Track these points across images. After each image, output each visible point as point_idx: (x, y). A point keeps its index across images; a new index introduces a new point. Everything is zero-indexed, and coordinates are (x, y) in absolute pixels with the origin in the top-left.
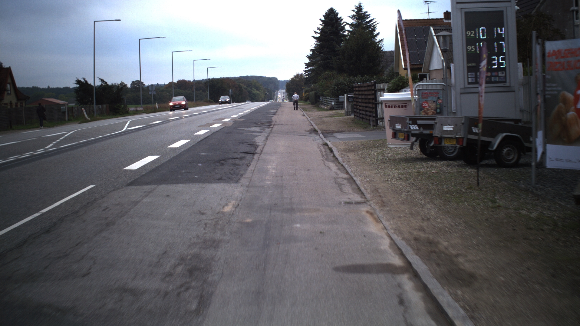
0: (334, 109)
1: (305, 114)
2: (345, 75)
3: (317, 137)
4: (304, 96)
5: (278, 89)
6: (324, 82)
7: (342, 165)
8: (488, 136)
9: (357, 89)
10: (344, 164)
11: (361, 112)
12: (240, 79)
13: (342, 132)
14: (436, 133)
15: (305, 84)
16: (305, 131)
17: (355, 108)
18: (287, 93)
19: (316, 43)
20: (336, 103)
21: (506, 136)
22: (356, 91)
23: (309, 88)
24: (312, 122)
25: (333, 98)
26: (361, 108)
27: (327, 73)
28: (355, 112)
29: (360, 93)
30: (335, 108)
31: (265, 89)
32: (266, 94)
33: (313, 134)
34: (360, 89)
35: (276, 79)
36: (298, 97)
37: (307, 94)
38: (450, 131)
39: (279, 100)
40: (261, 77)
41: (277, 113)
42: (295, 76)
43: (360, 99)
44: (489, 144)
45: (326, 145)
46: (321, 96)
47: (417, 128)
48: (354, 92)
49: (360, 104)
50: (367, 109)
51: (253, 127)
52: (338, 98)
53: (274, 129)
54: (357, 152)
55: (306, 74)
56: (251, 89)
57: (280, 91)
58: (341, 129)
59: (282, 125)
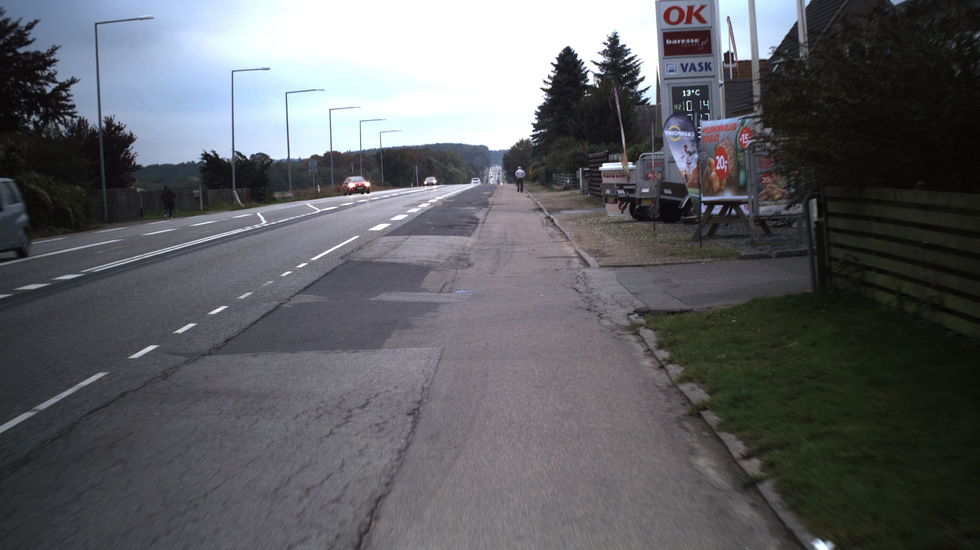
0: (570, 189)
1: (530, 195)
2: (587, 142)
3: (541, 214)
4: (531, 173)
5: (489, 165)
6: (557, 153)
8: (677, 197)
9: (592, 161)
10: (561, 227)
11: (596, 188)
12: (427, 149)
13: (570, 209)
14: (637, 195)
15: (533, 155)
16: (529, 210)
17: (588, 185)
18: (504, 171)
19: (546, 97)
20: (572, 181)
22: (592, 163)
23: (539, 163)
24: (537, 202)
25: (568, 175)
26: (596, 184)
27: (561, 139)
28: (591, 189)
29: (595, 165)
30: (571, 187)
31: (468, 165)
32: (470, 173)
33: (538, 212)
34: (595, 160)
35: (486, 148)
36: (523, 174)
37: (535, 170)
38: (647, 193)
39: (492, 182)
40: (460, 145)
41: (493, 195)
42: (517, 144)
43: (595, 172)
44: (679, 203)
46: (554, 172)
47: (624, 192)
48: (588, 166)
49: (595, 179)
50: (600, 184)
51: (467, 206)
52: (574, 174)
53: (492, 208)
54: (576, 220)
55: (535, 140)
56: (446, 164)
57: (492, 167)
58: (569, 207)
59: (501, 204)
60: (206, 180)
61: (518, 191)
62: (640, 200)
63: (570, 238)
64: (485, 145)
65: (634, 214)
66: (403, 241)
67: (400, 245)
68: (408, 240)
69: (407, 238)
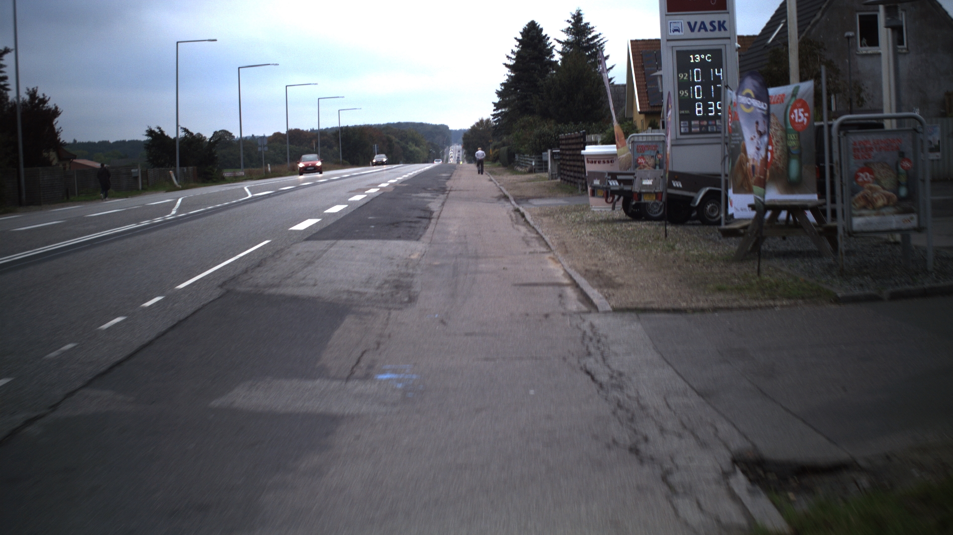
0: (535, 172)
1: (493, 178)
2: (553, 121)
3: (507, 204)
5: (449, 143)
6: (520, 133)
7: (533, 228)
8: (690, 191)
9: (564, 142)
10: (536, 227)
11: (568, 173)
12: (388, 127)
13: (541, 197)
14: (636, 188)
15: (494, 135)
16: (493, 197)
17: (561, 169)
18: (464, 151)
19: (510, 73)
20: (538, 164)
21: (709, 191)
22: (563, 145)
23: (500, 143)
24: (501, 187)
25: (534, 156)
26: (568, 168)
27: (525, 118)
28: (561, 174)
29: (567, 147)
30: (536, 170)
31: (429, 143)
32: (430, 152)
33: (503, 201)
34: (567, 142)
35: (446, 127)
36: (483, 155)
37: (496, 150)
38: (650, 185)
39: (452, 161)
40: (421, 124)
41: (451, 178)
42: (477, 124)
43: (567, 155)
44: (691, 199)
45: (517, 210)
46: (517, 153)
47: (617, 184)
48: (561, 147)
49: (568, 163)
50: (576, 169)
51: (421, 192)
52: (540, 156)
53: (450, 195)
54: (553, 216)
55: (495, 119)
56: (407, 143)
57: (453, 146)
58: (539, 195)
59: (460, 190)
60: (151, 158)
61: (479, 173)
62: (640, 194)
63: (553, 248)
64: (446, 124)
65: (630, 211)
66: (325, 251)
67: (318, 258)
68: (332, 249)
69: (332, 245)
